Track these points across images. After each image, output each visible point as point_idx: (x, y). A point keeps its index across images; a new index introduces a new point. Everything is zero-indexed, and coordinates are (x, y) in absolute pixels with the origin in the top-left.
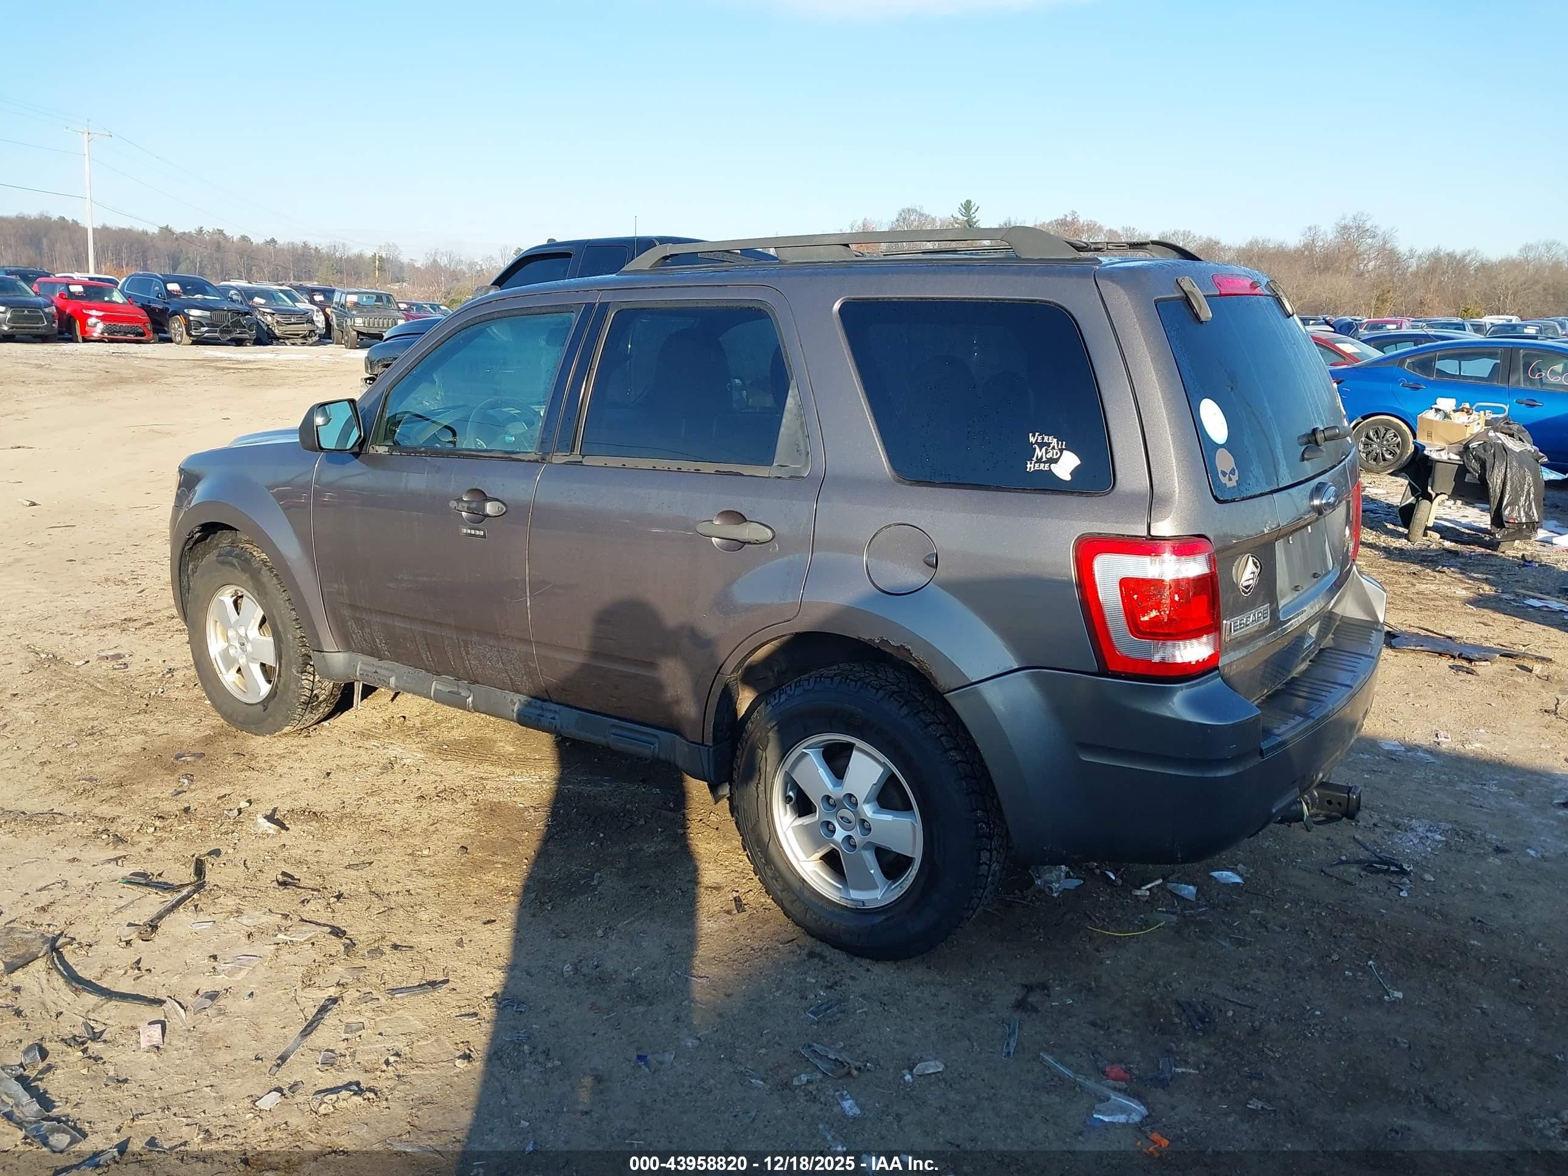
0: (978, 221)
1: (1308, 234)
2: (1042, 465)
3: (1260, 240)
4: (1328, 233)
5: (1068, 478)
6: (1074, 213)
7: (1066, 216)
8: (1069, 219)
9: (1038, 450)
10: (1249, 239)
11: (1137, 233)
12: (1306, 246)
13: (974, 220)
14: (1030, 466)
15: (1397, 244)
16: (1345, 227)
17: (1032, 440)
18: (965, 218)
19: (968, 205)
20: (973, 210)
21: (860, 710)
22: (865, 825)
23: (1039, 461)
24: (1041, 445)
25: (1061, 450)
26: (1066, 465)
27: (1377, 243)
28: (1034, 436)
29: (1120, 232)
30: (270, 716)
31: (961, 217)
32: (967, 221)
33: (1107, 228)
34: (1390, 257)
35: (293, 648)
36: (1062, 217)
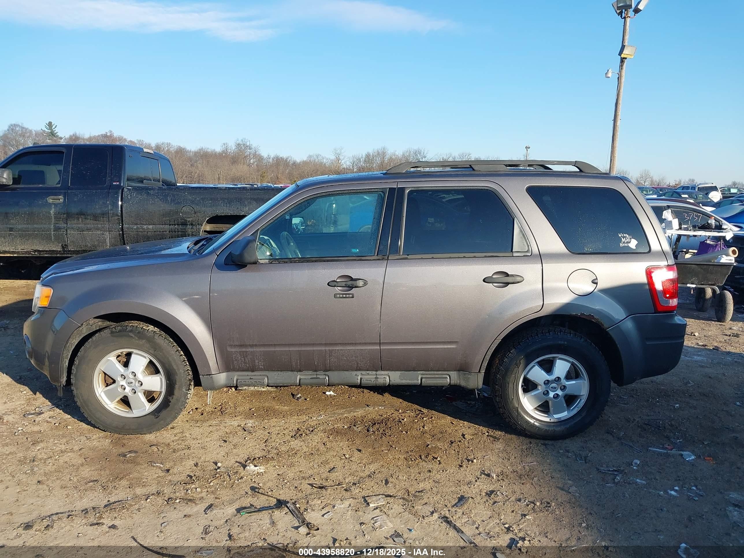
0: (57, 133)
1: (224, 146)
2: (625, 244)
3: (204, 148)
4: (232, 147)
5: (635, 248)
6: (111, 131)
7: (107, 133)
8: (108, 134)
9: (623, 239)
10: (199, 147)
11: (145, 143)
12: (223, 151)
13: (55, 132)
14: (621, 245)
15: (261, 153)
16: (239, 144)
17: (620, 236)
18: (49, 131)
19: (50, 124)
20: (54, 127)
21: (566, 343)
22: (563, 388)
23: (624, 243)
24: (624, 237)
25: (631, 239)
26: (633, 244)
27: (253, 151)
28: (620, 234)
29: (136, 142)
30: (162, 420)
31: (47, 130)
32: (51, 132)
33: (129, 140)
34: (260, 159)
35: (184, 377)
36: (104, 133)
